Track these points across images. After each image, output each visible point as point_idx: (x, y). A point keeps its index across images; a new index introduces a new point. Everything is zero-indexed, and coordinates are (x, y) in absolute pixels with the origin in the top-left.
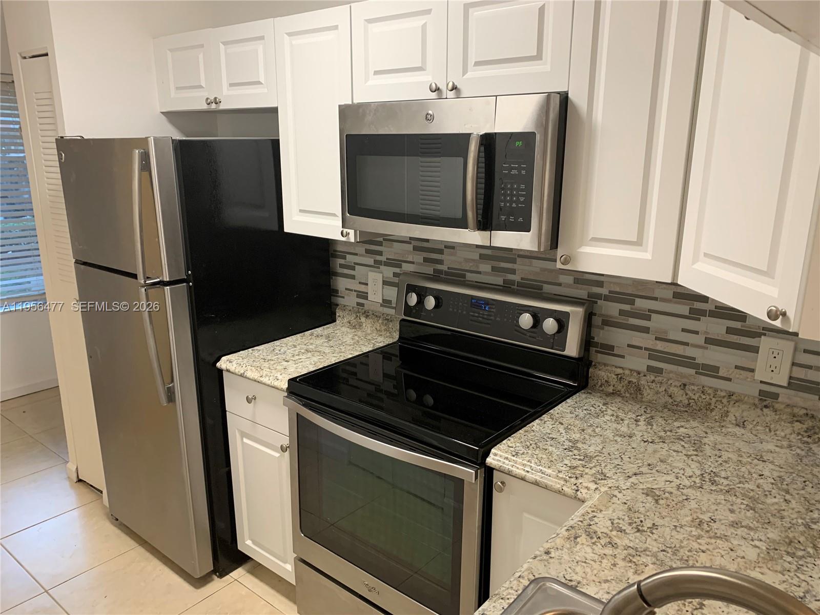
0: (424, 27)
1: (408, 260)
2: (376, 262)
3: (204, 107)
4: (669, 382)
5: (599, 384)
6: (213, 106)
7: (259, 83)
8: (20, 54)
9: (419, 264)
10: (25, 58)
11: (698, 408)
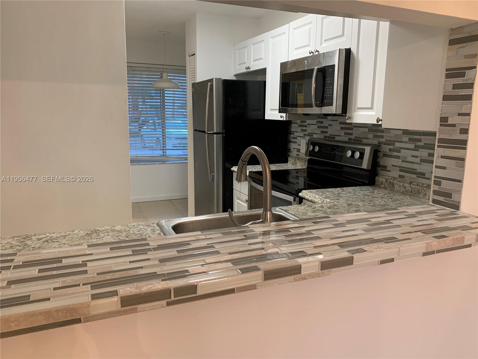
0: (310, 29)
1: (315, 133)
2: (304, 135)
3: (245, 71)
4: (406, 182)
5: (379, 184)
6: (248, 70)
7: (261, 59)
8: (189, 55)
9: (319, 134)
10: (190, 56)
11: (415, 193)
